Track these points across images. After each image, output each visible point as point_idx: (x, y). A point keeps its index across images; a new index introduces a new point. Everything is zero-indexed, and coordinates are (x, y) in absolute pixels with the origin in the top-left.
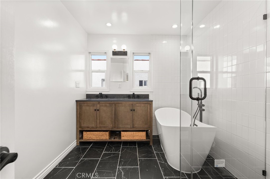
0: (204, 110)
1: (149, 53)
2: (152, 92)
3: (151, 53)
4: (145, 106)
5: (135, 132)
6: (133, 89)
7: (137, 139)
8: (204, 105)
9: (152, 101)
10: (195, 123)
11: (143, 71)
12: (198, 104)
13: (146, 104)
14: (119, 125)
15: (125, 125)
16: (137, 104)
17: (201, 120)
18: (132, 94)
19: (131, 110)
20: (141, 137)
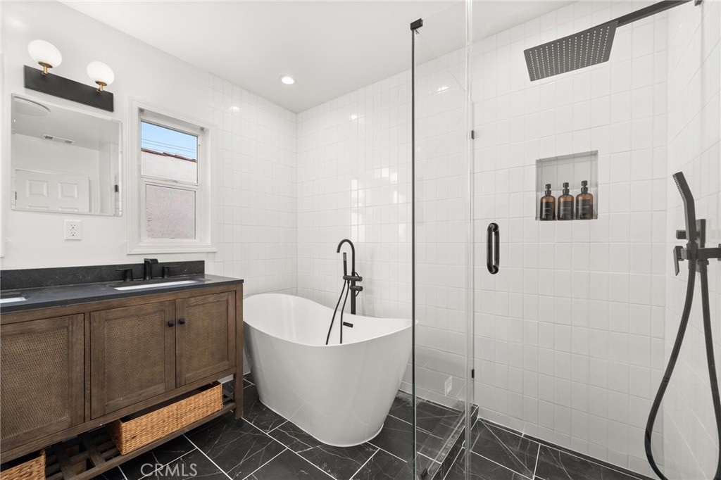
0: (361, 289)
1: (202, 129)
2: (214, 253)
3: (208, 130)
4: (218, 301)
5: (183, 402)
6: (141, 244)
7: (193, 420)
8: (360, 279)
9: (242, 281)
10: (343, 321)
11: (176, 182)
12: (344, 278)
13: (222, 295)
14: (110, 400)
15: (141, 387)
16: (192, 299)
17: (353, 312)
18: (143, 262)
19: (170, 325)
20: (205, 409)
